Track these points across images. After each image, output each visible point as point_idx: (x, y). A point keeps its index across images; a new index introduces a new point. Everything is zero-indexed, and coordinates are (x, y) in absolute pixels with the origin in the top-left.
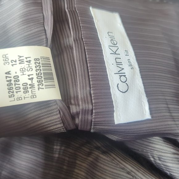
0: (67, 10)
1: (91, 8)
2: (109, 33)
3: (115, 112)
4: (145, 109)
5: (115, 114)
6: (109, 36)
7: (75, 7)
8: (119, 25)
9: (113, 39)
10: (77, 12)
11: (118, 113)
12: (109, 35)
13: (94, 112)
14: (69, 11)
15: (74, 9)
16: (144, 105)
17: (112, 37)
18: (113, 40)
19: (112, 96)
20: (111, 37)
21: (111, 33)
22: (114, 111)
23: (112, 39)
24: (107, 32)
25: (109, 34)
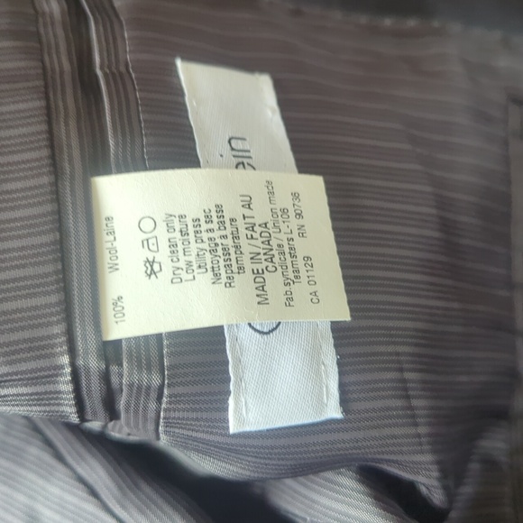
0: (99, 72)
1: (179, 63)
2: (233, 142)
3: (232, 394)
4: (327, 387)
5: (231, 401)
6: (234, 153)
7: (127, 62)
8: (269, 113)
9: (245, 161)
10: (133, 76)
11: (243, 400)
12: (233, 149)
13: (166, 392)
14: (105, 75)
15: (122, 69)
16: (327, 376)
17: (240, 154)
18: (243, 163)
19: (227, 344)
20: (237, 153)
21: (240, 142)
22: (229, 393)
23: (240, 160)
24: (227, 138)
25: (233, 145)
